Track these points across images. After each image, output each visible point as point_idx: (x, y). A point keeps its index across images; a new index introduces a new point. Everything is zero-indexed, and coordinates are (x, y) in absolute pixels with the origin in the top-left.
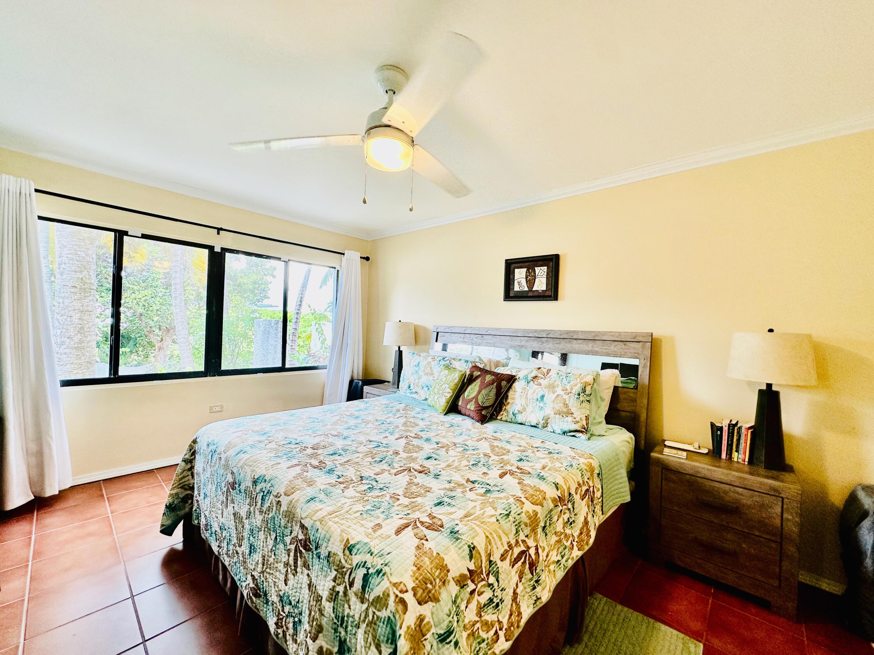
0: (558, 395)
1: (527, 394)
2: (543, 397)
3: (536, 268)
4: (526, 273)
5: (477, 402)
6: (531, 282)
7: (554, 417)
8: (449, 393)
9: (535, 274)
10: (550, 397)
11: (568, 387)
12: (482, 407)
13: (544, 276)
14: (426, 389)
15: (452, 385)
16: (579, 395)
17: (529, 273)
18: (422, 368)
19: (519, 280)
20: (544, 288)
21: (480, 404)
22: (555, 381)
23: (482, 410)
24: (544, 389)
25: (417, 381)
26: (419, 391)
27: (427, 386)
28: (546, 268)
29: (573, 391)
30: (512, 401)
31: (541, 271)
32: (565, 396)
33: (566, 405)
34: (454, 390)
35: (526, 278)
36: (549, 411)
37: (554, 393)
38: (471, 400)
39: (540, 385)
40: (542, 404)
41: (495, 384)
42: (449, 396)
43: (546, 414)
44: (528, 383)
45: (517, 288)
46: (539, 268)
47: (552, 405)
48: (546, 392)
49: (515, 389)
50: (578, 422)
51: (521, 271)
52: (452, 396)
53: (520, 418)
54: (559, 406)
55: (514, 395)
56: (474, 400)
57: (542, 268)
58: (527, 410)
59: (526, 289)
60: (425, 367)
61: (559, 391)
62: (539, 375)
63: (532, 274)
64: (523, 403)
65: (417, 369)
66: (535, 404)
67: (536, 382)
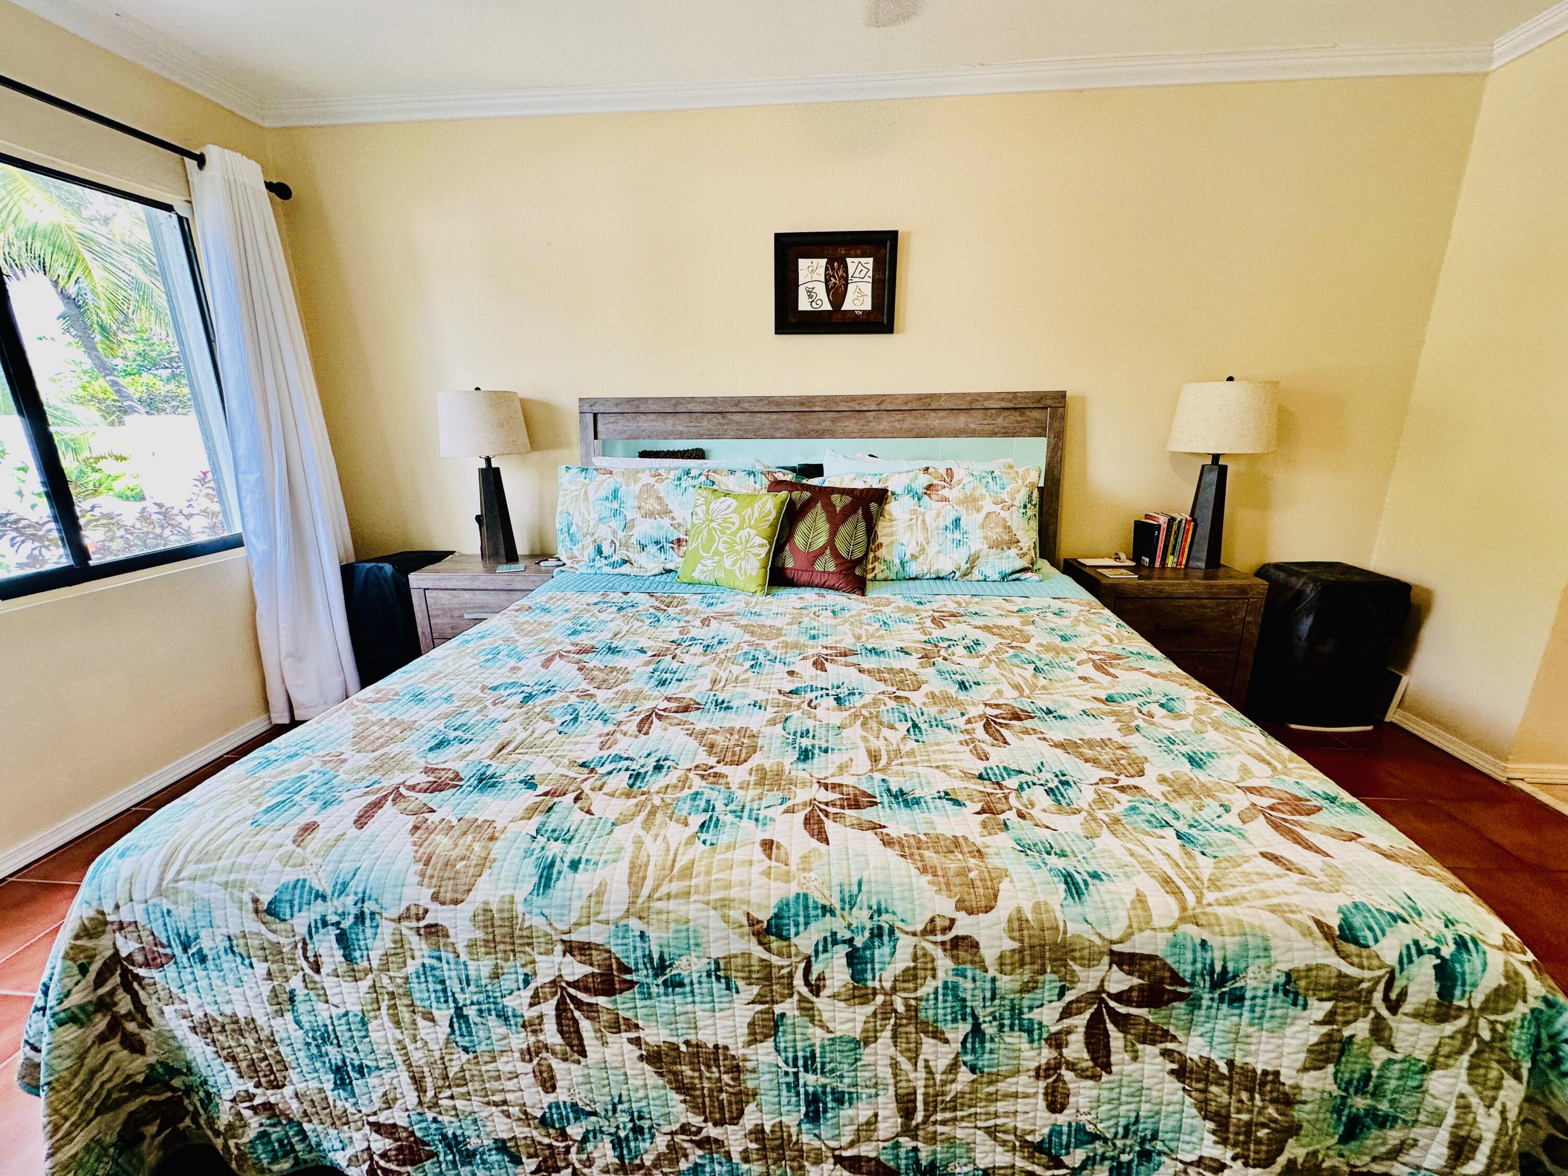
0: (989, 514)
1: (924, 521)
2: (957, 522)
3: (849, 260)
4: (827, 269)
5: (836, 554)
6: (837, 293)
7: (988, 555)
8: (763, 545)
9: (846, 271)
10: (972, 521)
11: (1005, 496)
12: (851, 561)
13: (867, 279)
14: (653, 549)
15: (765, 526)
16: (1025, 507)
17: (833, 269)
18: (631, 503)
19: (810, 285)
20: (868, 306)
21: (844, 555)
22: (974, 489)
23: (854, 568)
24: (956, 507)
25: (621, 534)
26: (632, 556)
27: (657, 543)
28: (871, 260)
29: (1016, 503)
30: (889, 539)
31: (860, 267)
32: (1004, 514)
33: (1008, 529)
34: (772, 537)
35: (827, 282)
36: (976, 543)
37: (978, 510)
38: (821, 551)
39: (946, 500)
40: (957, 535)
41: (860, 512)
42: (763, 552)
43: (972, 552)
44: (919, 499)
45: (804, 305)
46: (857, 260)
47: (980, 533)
48: (962, 511)
49: (891, 515)
50: (1024, 555)
51: (815, 265)
52: (769, 552)
53: (913, 569)
54: (997, 533)
55: (891, 526)
56: (828, 551)
57: (863, 260)
58: (928, 550)
59: (827, 306)
60: (639, 497)
61: (988, 506)
62: (935, 482)
63: (840, 273)
64: (921, 538)
65: (615, 505)
66: (942, 538)
67: (934, 496)
